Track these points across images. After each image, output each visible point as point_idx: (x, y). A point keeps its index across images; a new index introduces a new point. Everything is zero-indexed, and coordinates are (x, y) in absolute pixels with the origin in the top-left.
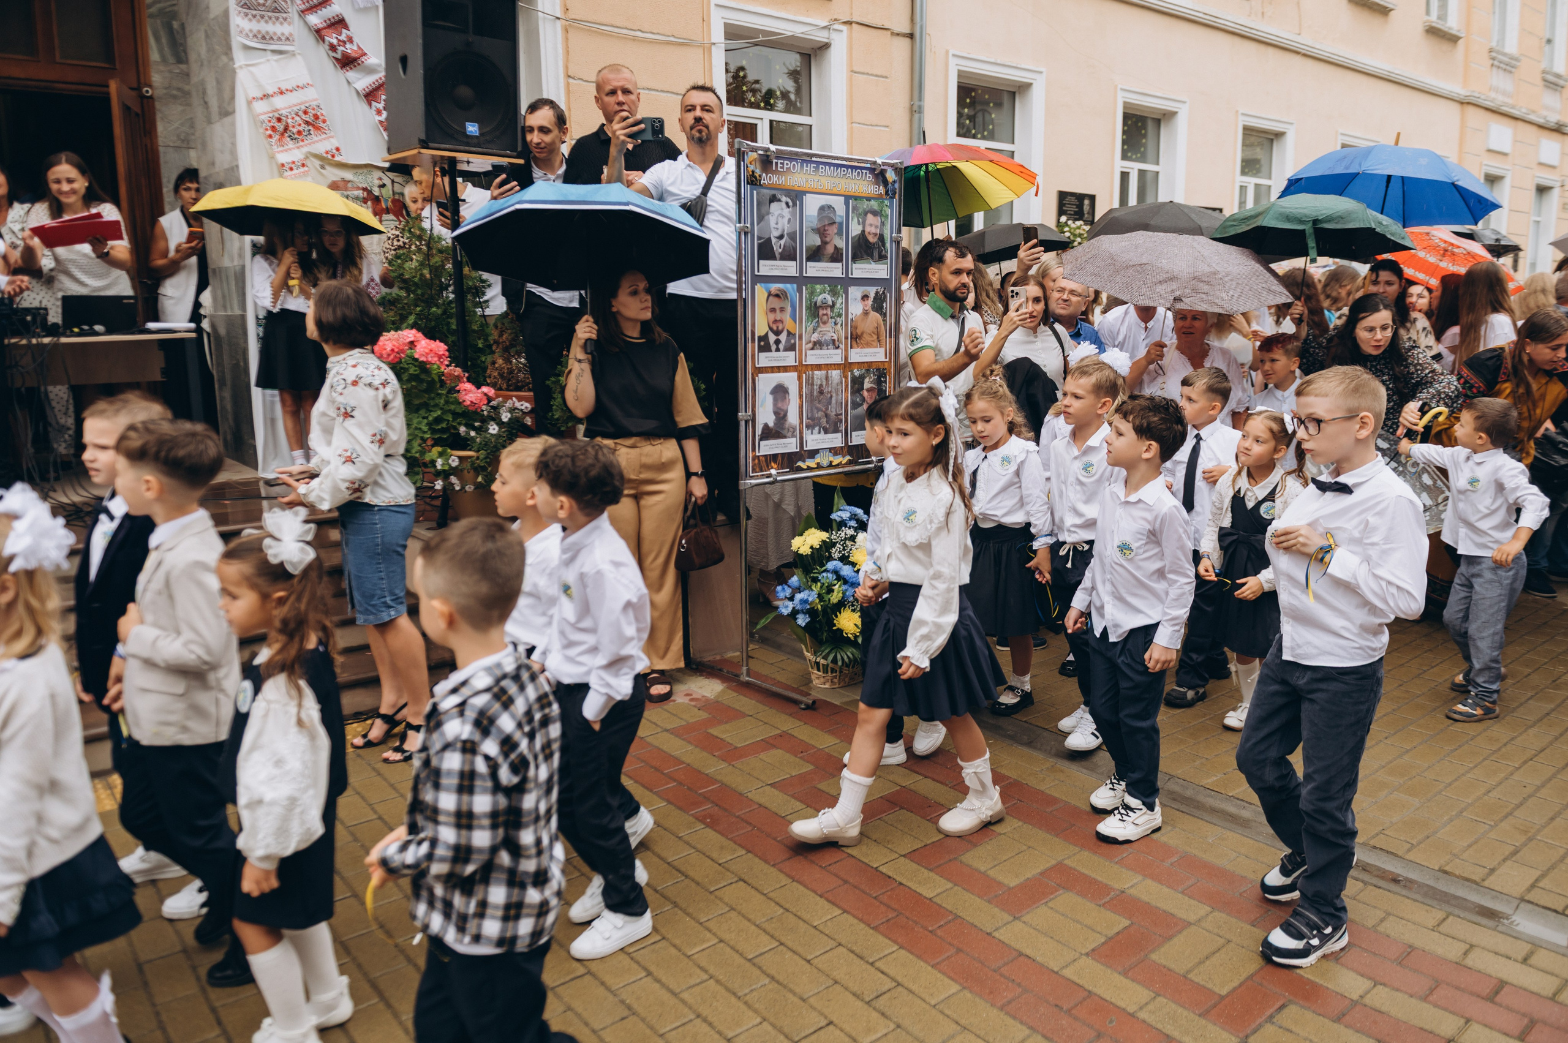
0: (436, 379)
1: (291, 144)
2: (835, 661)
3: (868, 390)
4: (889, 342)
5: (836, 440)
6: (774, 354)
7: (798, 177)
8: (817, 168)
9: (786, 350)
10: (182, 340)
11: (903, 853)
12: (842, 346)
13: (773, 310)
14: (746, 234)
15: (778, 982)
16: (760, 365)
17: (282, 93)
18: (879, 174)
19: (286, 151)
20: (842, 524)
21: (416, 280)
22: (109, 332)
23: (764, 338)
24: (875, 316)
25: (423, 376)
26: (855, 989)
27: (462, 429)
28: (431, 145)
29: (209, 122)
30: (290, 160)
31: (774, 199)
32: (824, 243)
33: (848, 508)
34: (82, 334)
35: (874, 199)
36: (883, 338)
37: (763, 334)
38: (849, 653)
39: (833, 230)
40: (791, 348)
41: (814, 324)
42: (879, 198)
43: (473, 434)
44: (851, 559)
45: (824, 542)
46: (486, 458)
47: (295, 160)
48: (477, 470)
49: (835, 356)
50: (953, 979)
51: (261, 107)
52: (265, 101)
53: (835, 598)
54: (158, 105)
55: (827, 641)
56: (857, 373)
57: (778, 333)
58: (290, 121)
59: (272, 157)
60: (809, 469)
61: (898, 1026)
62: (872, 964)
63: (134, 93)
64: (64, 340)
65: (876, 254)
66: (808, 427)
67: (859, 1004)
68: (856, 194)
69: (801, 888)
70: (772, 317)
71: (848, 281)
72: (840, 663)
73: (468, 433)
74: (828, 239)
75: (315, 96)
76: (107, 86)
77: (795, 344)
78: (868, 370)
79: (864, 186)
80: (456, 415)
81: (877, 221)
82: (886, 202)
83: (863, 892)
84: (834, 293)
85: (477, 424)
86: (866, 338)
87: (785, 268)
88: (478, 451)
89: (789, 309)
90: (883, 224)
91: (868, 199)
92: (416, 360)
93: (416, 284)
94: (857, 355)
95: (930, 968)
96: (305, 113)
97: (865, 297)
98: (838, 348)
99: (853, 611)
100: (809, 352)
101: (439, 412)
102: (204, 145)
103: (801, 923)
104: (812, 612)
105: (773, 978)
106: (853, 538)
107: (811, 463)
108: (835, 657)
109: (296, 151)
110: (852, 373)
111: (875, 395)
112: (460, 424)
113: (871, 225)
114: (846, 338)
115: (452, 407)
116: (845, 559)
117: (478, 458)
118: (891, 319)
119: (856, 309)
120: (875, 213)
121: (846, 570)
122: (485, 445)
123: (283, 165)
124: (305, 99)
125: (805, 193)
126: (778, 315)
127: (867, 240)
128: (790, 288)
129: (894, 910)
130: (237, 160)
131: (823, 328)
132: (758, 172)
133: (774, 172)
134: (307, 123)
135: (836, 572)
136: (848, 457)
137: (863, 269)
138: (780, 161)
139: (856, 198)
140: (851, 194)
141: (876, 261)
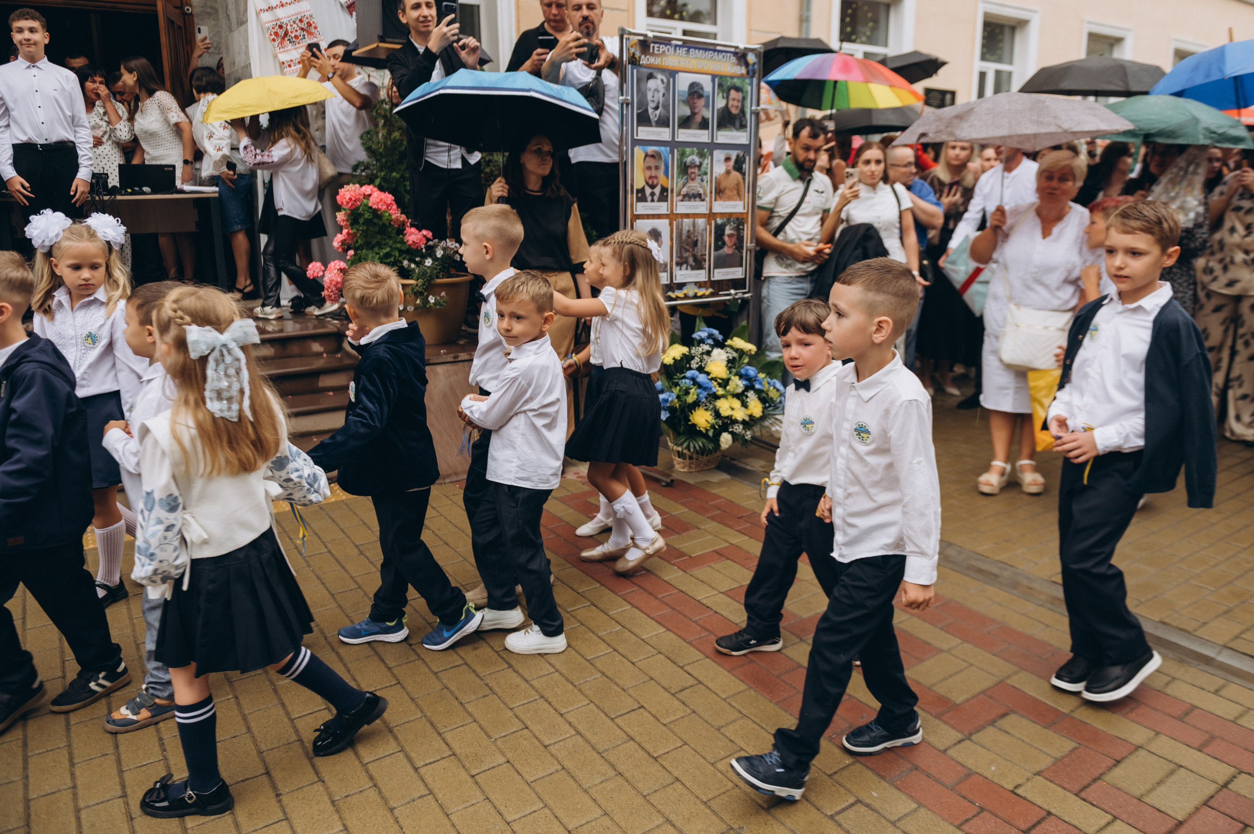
0: (387, 224)
1: (290, 46)
2: (688, 448)
3: (730, 236)
4: (748, 197)
5: (701, 276)
6: (649, 204)
7: (672, 59)
8: (688, 51)
9: (659, 200)
10: (208, 199)
11: (722, 590)
12: (708, 199)
13: (649, 168)
14: (627, 105)
15: (607, 677)
16: (638, 213)
17: (282, 6)
18: (741, 56)
19: (286, 51)
20: (702, 341)
21: (381, 150)
22: (154, 192)
23: (641, 191)
24: (736, 175)
25: (376, 221)
26: (665, 684)
27: (405, 263)
28: (387, 40)
29: (231, 31)
30: (289, 59)
31: (650, 76)
32: (694, 114)
33: (707, 329)
34: (134, 193)
36: (742, 193)
37: (640, 187)
38: (700, 443)
39: (701, 102)
40: (663, 198)
41: (684, 180)
42: (741, 77)
43: (413, 266)
44: (707, 369)
45: (684, 355)
46: (423, 285)
47: (293, 58)
48: (417, 294)
49: (701, 207)
50: (743, 681)
51: (266, 17)
52: (270, 11)
53: (691, 399)
54: (196, 20)
55: (684, 433)
56: (719, 221)
57: (653, 187)
58: (289, 28)
59: (275, 56)
60: (677, 298)
61: (694, 712)
62: (682, 668)
63: (177, 11)
64: (119, 197)
65: (737, 123)
66: (678, 264)
67: (666, 694)
68: (722, 74)
69: (638, 612)
70: (648, 173)
71: (713, 146)
72: (692, 450)
73: (409, 266)
74: (696, 111)
75: (309, 8)
76: (156, 6)
77: (667, 196)
78: (729, 219)
79: (730, 68)
80: (401, 252)
81: (739, 96)
82: (748, 81)
83: (685, 616)
84: (702, 155)
85: (417, 259)
86: (728, 192)
87: (660, 134)
88: (417, 280)
89: (663, 167)
90: (744, 98)
91: (732, 78)
92: (371, 208)
93: (381, 154)
94: (721, 207)
95: (726, 672)
96: (301, 21)
97: (728, 159)
98: (703, 200)
99: (706, 410)
100: (679, 203)
101: (388, 249)
102: (227, 48)
103: (633, 637)
104: (672, 410)
105: (604, 674)
106: (708, 353)
107: (679, 294)
108: (689, 445)
109: (294, 52)
110: (716, 222)
111: (734, 239)
112: (404, 259)
113: (734, 99)
114: (711, 192)
115: (399, 245)
116: (701, 369)
117: (417, 285)
118: (749, 178)
119: (720, 169)
120: (738, 89)
121: (702, 378)
122: (423, 275)
123: (283, 63)
124: (300, 10)
125: (677, 72)
126: (654, 173)
127: (729, 112)
128: (662, 149)
129: (707, 630)
130: (249, 59)
131: (691, 184)
132: (638, 54)
133: (651, 55)
134: (302, 29)
135: (693, 379)
136: (710, 290)
137: (726, 136)
138: (656, 45)
139: (721, 77)
140: (717, 73)
141: (737, 129)
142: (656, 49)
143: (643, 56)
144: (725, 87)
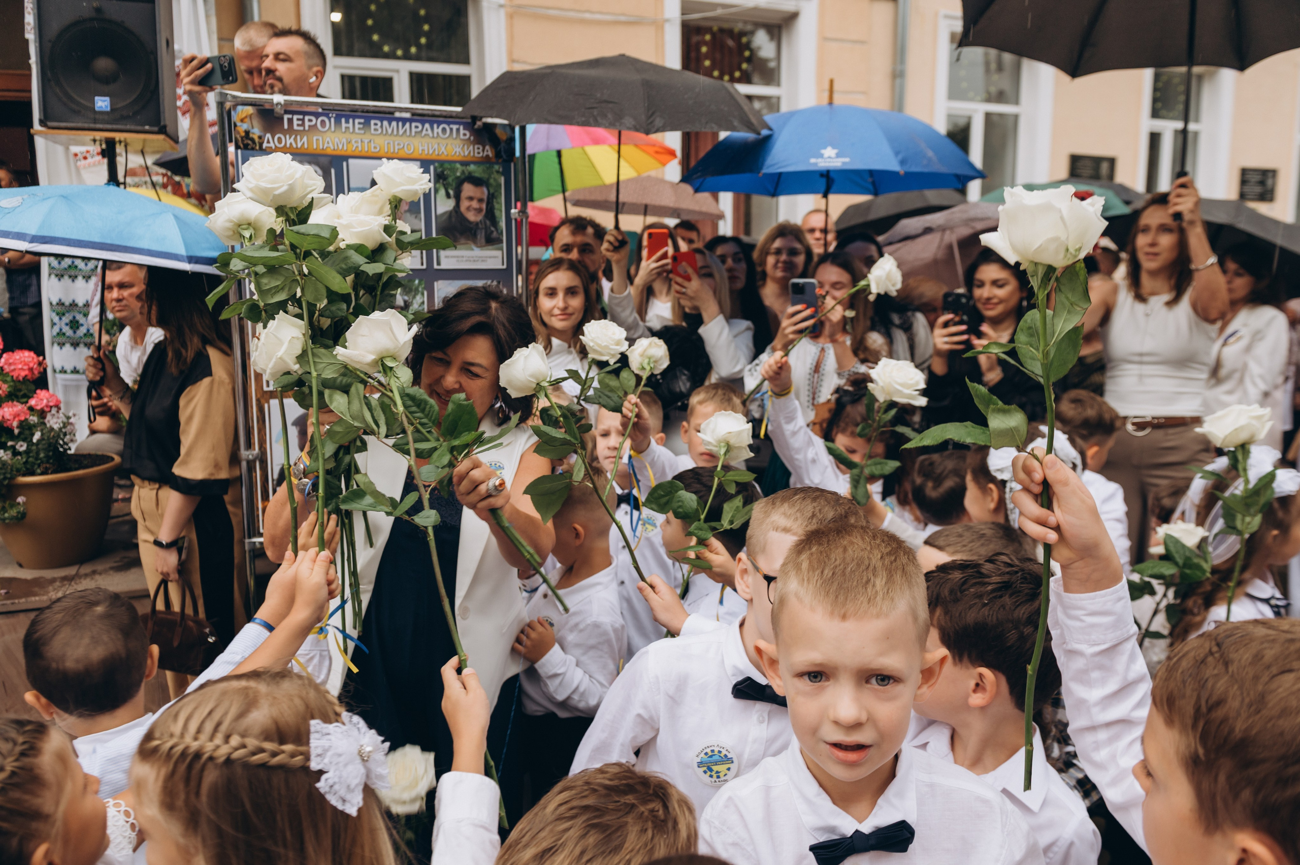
7: (332, 138)
8: (366, 124)
18: (482, 130)
28: (50, 124)
35: (475, 163)
42: (485, 161)
65: (481, 236)
68: (443, 158)
71: (431, 275)
79: (458, 148)
81: (483, 192)
82: (498, 167)
90: (491, 196)
91: (465, 163)
113: (471, 199)
120: (476, 182)
125: (346, 158)
127: (462, 219)
132: (256, 132)
133: (285, 132)
137: (459, 258)
138: (295, 117)
139: (442, 163)
140: (434, 157)
141: (481, 247)
142: (295, 122)
143: (268, 136)
144: (450, 180)
